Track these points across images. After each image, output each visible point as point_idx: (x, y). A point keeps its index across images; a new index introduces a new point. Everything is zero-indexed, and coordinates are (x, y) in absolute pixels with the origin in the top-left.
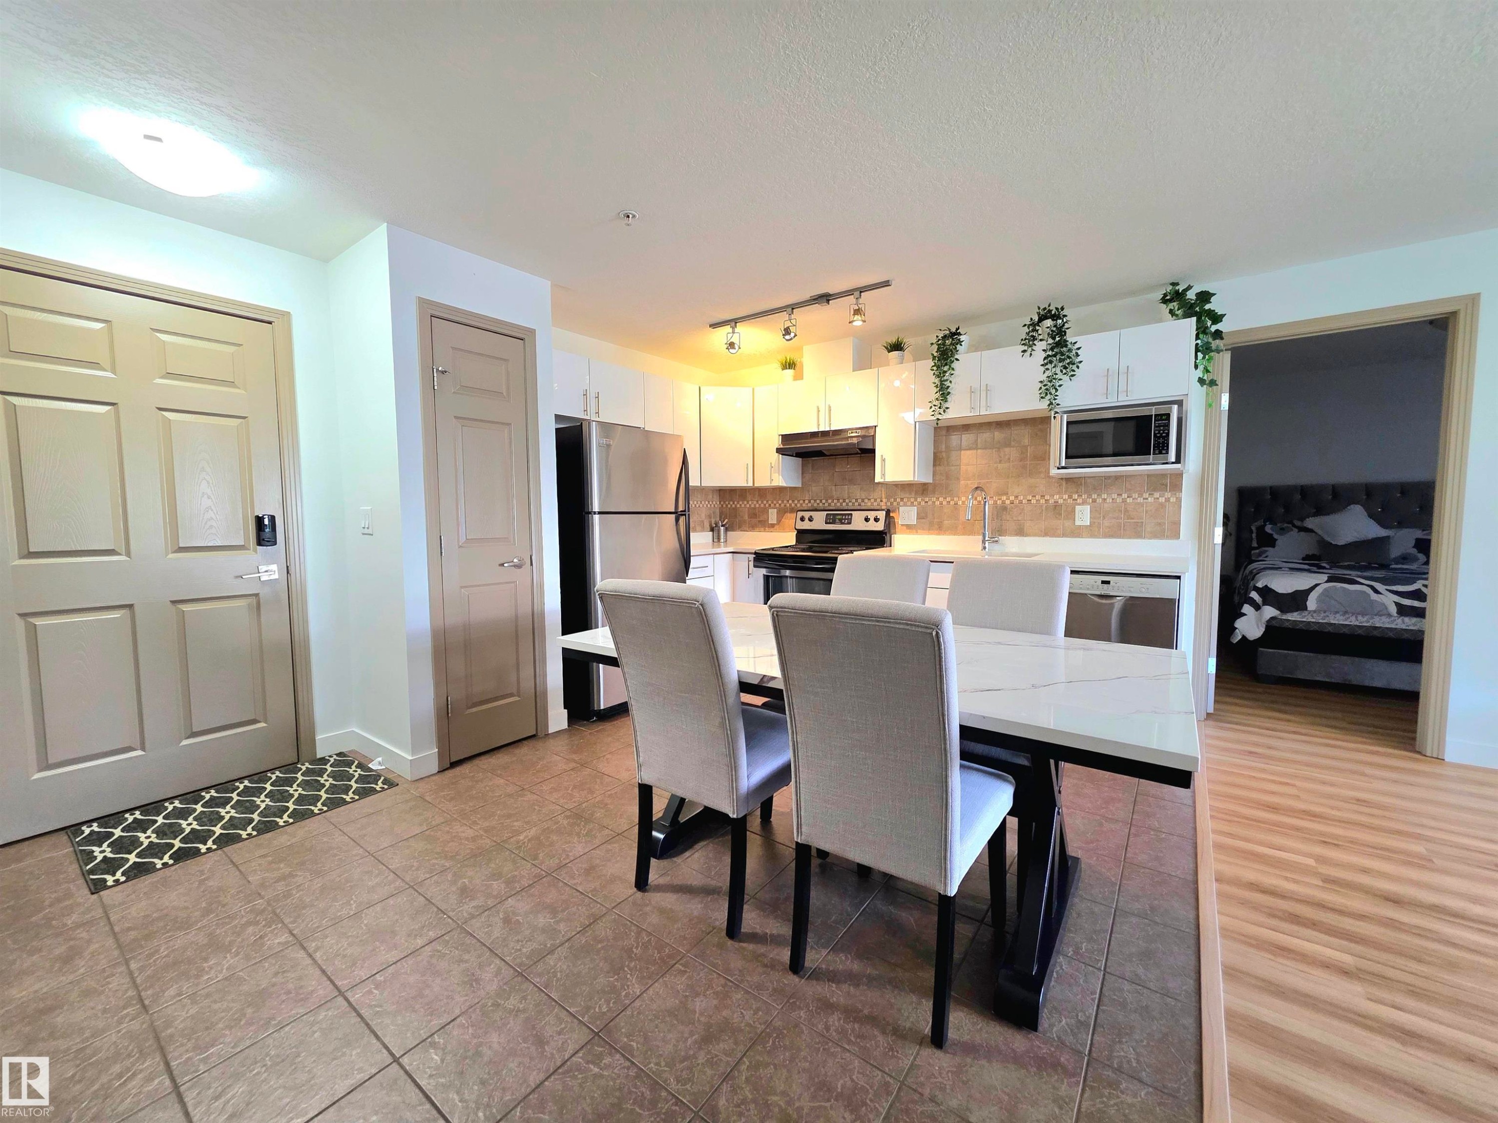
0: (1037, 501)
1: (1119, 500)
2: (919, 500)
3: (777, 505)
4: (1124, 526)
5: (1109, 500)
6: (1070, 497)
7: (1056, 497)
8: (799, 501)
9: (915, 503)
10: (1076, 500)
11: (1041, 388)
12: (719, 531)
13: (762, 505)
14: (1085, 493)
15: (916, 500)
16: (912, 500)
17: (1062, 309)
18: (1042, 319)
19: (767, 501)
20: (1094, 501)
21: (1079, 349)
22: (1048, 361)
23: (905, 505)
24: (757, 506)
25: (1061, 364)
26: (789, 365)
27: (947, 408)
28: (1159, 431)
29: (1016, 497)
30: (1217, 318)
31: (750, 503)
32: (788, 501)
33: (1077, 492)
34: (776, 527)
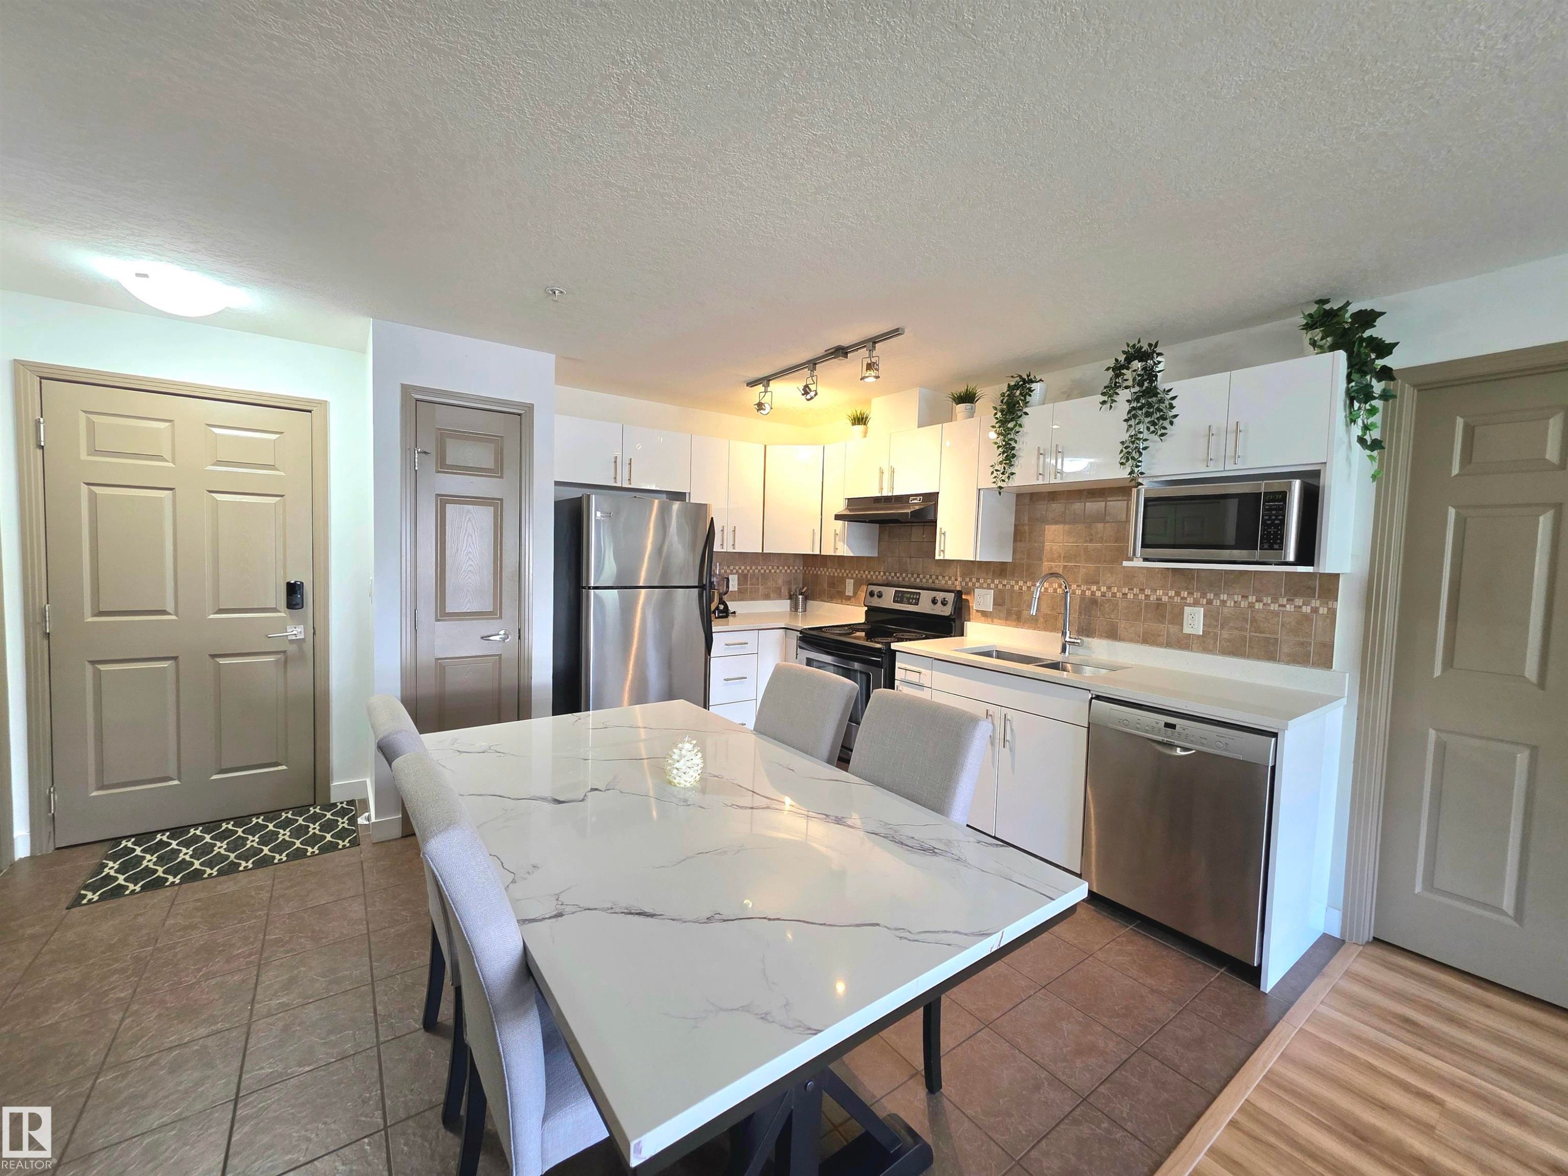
0: (1134, 595)
1: (1244, 604)
2: (996, 581)
3: (854, 575)
4: (1250, 641)
5: (1230, 603)
6: (1177, 594)
7: (1160, 592)
8: (874, 572)
9: (992, 586)
10: (1186, 599)
11: (1122, 451)
12: (797, 599)
13: (841, 575)
14: (1198, 590)
15: (993, 582)
16: (989, 581)
17: (1156, 346)
18: (1130, 358)
19: (845, 570)
20: (1210, 602)
21: (1174, 398)
22: (1132, 415)
23: (981, 587)
24: (836, 574)
25: (1149, 419)
26: (861, 420)
27: (1013, 474)
28: (1270, 516)
29: (1109, 588)
30: (1385, 349)
31: (830, 570)
32: (864, 571)
33: (1187, 589)
34: (853, 599)
